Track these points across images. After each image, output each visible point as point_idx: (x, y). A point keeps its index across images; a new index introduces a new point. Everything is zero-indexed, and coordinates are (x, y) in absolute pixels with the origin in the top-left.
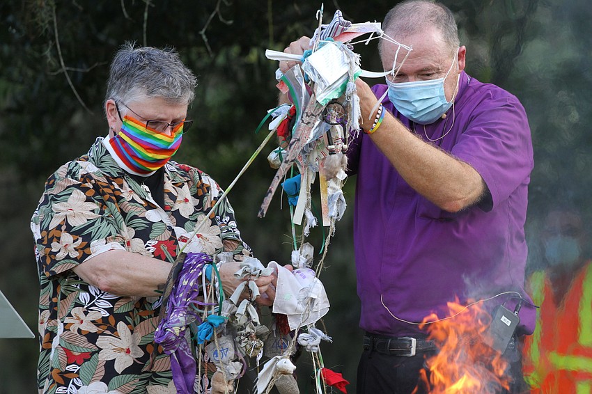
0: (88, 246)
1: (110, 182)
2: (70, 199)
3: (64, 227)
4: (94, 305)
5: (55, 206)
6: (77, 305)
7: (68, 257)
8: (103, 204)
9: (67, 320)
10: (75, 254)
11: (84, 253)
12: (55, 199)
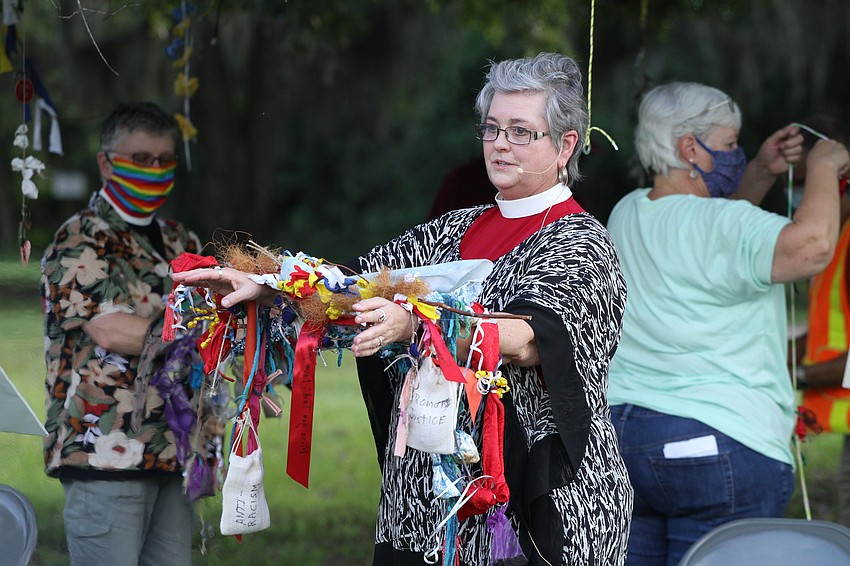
0: (97, 306)
1: (120, 238)
2: (83, 256)
3: (74, 285)
4: (110, 359)
5: (65, 262)
6: (93, 357)
7: (77, 315)
8: (112, 262)
9: (82, 372)
10: (83, 313)
11: (93, 311)
12: (67, 253)
